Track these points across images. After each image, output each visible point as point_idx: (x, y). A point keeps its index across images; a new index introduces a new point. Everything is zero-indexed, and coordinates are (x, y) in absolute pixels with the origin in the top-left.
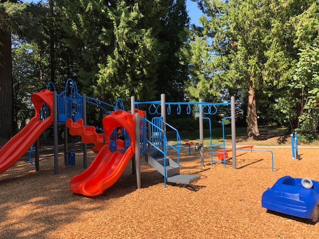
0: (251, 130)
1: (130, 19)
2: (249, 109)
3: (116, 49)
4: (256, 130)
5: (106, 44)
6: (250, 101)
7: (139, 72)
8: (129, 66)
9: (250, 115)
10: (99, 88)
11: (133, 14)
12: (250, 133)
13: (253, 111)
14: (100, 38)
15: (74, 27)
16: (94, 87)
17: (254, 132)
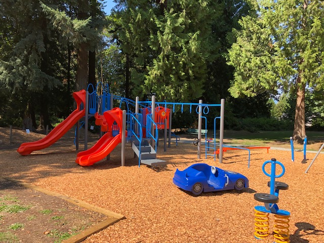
0: (297, 133)
1: (177, 25)
2: (297, 111)
3: (162, 53)
4: (302, 133)
5: (154, 49)
6: (298, 103)
7: (183, 74)
8: (174, 68)
9: (297, 118)
10: (147, 88)
11: (181, 20)
12: (295, 136)
13: (300, 113)
14: (149, 43)
15: (128, 35)
16: (142, 86)
17: (299, 135)
